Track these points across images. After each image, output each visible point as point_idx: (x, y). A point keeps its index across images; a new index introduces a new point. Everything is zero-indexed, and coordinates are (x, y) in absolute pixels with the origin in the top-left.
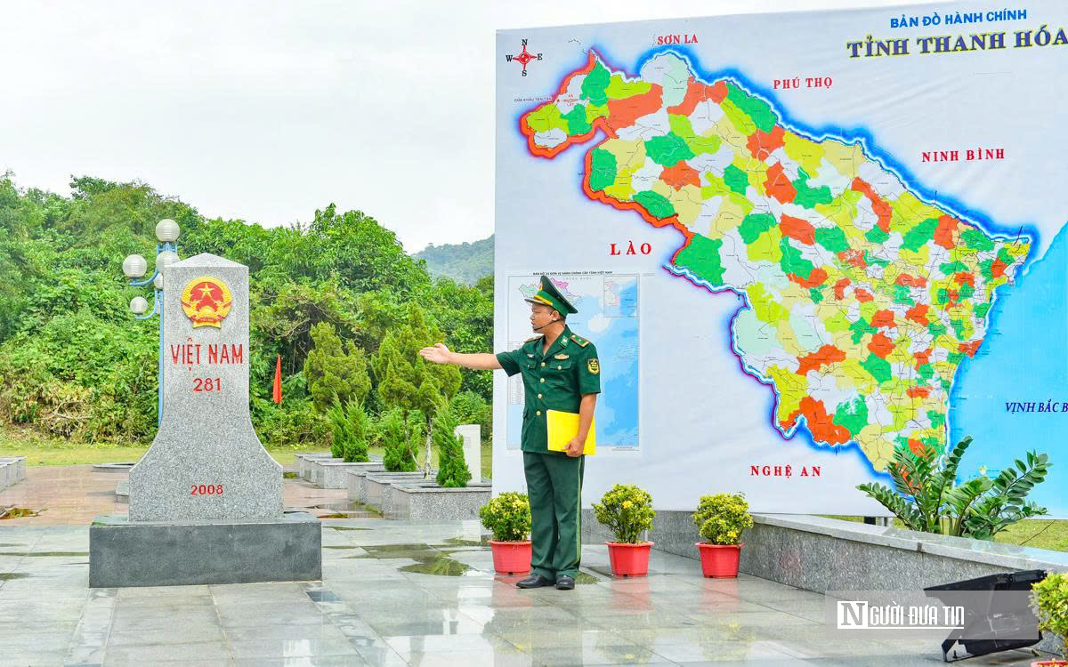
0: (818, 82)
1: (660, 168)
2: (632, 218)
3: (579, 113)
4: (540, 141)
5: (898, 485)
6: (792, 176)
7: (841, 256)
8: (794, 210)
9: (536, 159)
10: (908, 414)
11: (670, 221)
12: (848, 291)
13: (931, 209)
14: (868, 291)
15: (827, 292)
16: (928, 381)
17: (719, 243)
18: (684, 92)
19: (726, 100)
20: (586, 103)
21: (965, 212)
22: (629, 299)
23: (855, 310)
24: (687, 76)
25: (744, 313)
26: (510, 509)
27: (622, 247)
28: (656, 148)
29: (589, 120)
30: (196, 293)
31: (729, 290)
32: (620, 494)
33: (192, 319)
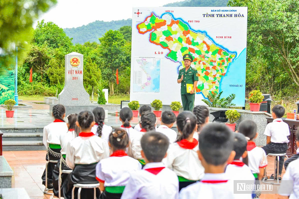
0: (197, 21)
1: (165, 37)
2: (159, 46)
3: (150, 24)
4: (141, 30)
5: (209, 100)
6: (191, 40)
7: (200, 56)
8: (191, 46)
9: (140, 34)
10: (212, 87)
11: (167, 48)
12: (201, 63)
13: (217, 47)
14: (205, 63)
15: (197, 63)
16: (216, 80)
17: (176, 52)
18: (170, 22)
19: (179, 24)
20: (151, 23)
21: (224, 48)
22: (159, 63)
23: (202, 66)
24: (171, 19)
25: (181, 66)
27: (157, 53)
28: (164, 33)
29: (151, 27)
30: (73, 60)
31: (178, 62)
32: (156, 101)
33: (72, 65)
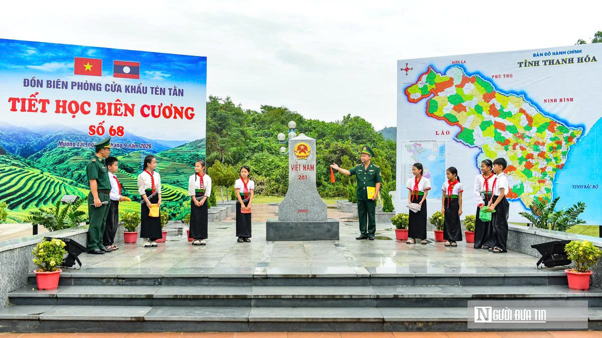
0: (508, 76)
1: (453, 106)
2: (443, 123)
3: (425, 87)
4: (412, 97)
5: (533, 212)
6: (498, 108)
7: (515, 135)
8: (499, 120)
9: (410, 103)
10: (538, 189)
11: (456, 123)
12: (518, 147)
13: (546, 119)
14: (525, 147)
15: (510, 147)
16: (545, 178)
17: (473, 131)
18: (461, 80)
19: (475, 82)
20: (427, 84)
21: (559, 120)
22: (442, 150)
23: (519, 153)
24: (462, 74)
25: (481, 154)
26: (401, 219)
27: (440, 132)
28: (451, 99)
29: (429, 90)
30: (299, 148)
31: (476, 147)
32: (438, 214)
33: (298, 156)
